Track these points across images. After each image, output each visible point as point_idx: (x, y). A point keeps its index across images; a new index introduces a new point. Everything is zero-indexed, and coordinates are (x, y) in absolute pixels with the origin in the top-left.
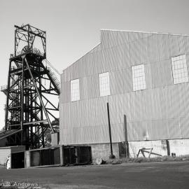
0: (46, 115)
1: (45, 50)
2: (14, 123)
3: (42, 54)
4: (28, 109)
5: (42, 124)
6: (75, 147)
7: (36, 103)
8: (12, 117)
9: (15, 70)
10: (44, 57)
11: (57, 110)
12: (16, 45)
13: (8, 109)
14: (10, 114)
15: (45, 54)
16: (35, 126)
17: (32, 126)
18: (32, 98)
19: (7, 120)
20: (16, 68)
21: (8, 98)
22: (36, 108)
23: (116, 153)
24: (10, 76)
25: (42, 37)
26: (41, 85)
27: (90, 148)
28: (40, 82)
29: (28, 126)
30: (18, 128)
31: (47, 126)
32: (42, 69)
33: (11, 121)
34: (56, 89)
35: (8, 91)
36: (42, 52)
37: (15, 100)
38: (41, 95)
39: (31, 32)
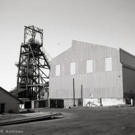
0: (42, 81)
1: (42, 41)
2: (23, 84)
3: (40, 44)
4: (31, 77)
5: (39, 86)
6: (56, 100)
7: (36, 73)
8: (21, 81)
9: (24, 53)
10: (42, 46)
11: (48, 78)
12: (25, 37)
13: (19, 76)
14: (20, 79)
15: (42, 44)
16: (35, 87)
17: (33, 87)
18: (33, 70)
19: (18, 83)
20: (25, 51)
21: (19, 69)
22: (35, 76)
23: (76, 104)
24: (20, 56)
25: (41, 33)
26: (39, 63)
27: (63, 101)
28: (38, 61)
29: (30, 87)
30: (25, 87)
31: (42, 87)
32: (40, 53)
33: (20, 83)
34: (48, 65)
35: (19, 65)
36: (40, 42)
37: (23, 71)
38: (39, 69)
39: (35, 30)
